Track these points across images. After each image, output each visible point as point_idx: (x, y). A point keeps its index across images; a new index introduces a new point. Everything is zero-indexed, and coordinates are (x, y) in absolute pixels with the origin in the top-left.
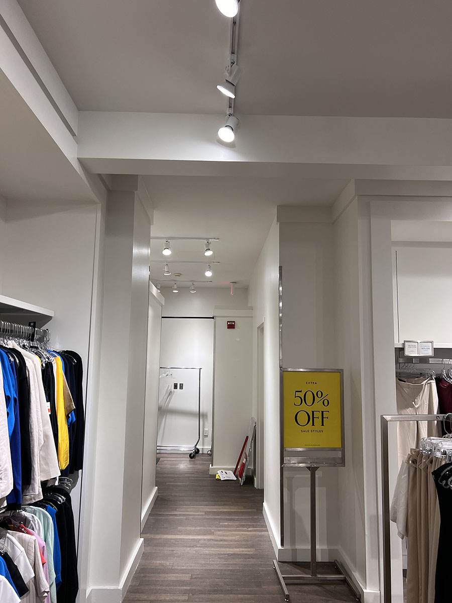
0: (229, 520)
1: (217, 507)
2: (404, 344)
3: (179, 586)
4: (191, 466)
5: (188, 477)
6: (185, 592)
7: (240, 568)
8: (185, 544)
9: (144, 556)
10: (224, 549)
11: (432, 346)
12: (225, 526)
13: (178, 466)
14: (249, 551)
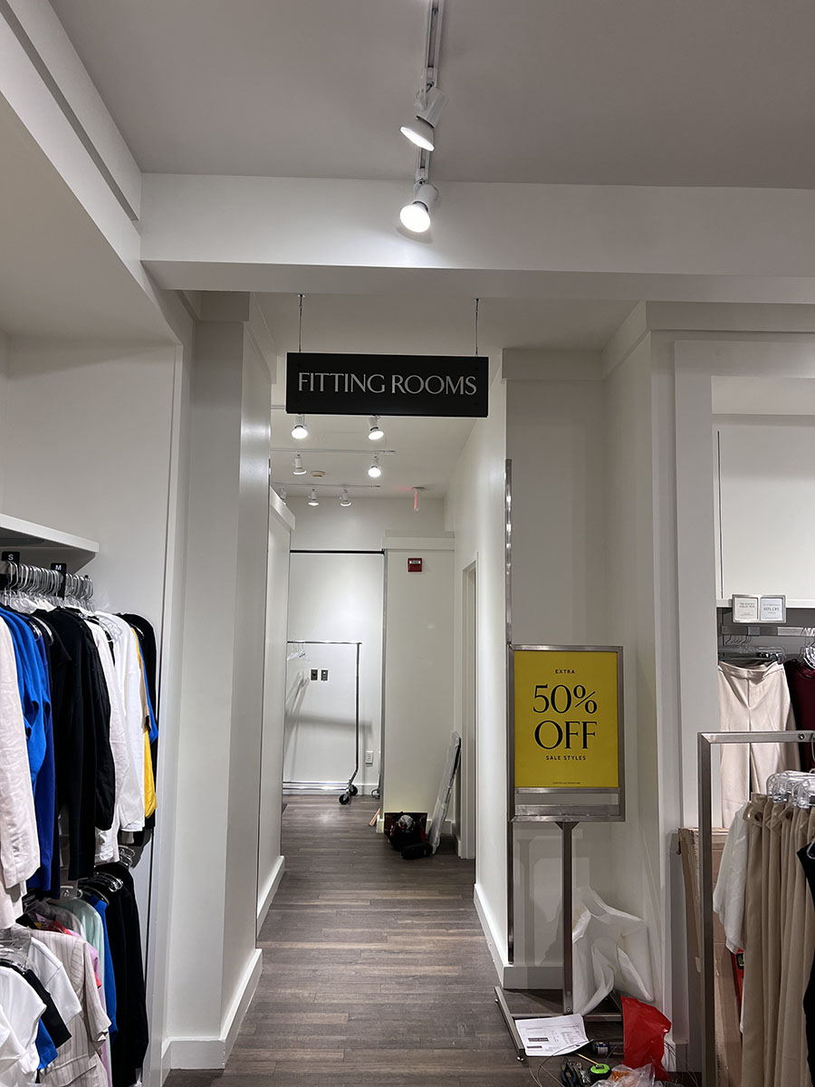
0: (413, 915)
1: (392, 892)
2: (732, 601)
3: (327, 1034)
4: (342, 818)
5: (339, 838)
6: (339, 1046)
7: (437, 1002)
8: (336, 958)
9: (263, 980)
10: (406, 968)
11: (784, 604)
12: (405, 926)
13: (320, 818)
14: (449, 971)
